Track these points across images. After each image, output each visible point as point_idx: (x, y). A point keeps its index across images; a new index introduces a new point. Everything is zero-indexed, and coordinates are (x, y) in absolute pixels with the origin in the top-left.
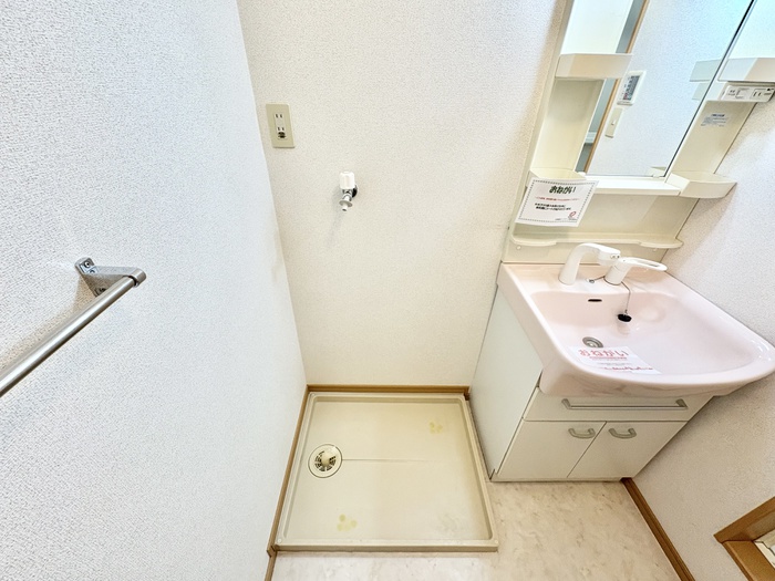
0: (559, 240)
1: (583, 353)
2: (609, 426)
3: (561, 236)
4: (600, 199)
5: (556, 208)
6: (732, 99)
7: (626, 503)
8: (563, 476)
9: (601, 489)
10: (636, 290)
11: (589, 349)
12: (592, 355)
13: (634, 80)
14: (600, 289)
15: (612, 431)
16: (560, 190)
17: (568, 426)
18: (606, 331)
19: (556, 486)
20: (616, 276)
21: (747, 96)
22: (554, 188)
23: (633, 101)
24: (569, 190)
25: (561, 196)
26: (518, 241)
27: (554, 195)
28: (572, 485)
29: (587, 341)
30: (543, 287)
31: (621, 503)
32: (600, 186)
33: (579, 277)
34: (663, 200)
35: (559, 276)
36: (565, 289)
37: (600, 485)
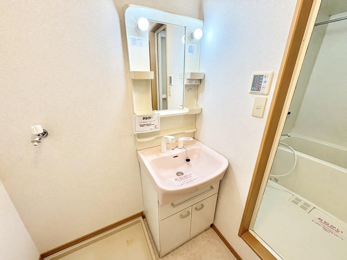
0: (156, 136)
1: (176, 180)
2: (194, 207)
3: (156, 135)
4: (163, 119)
5: (148, 125)
6: (190, 84)
7: (214, 236)
8: (188, 238)
9: (205, 234)
10: (188, 149)
11: (178, 177)
12: (179, 179)
13: (171, 78)
14: (176, 152)
15: (196, 209)
16: (146, 118)
17: (179, 214)
18: (183, 168)
19: (188, 243)
20: (181, 145)
21: (194, 83)
22: (144, 118)
23: (172, 84)
24: (150, 118)
25: (148, 120)
26: (139, 140)
27: (145, 120)
28: (194, 239)
29: (178, 174)
30: (155, 157)
31: (212, 237)
32: (161, 115)
33: (168, 149)
34: (186, 116)
35: (161, 150)
36: (163, 155)
37: (204, 233)
